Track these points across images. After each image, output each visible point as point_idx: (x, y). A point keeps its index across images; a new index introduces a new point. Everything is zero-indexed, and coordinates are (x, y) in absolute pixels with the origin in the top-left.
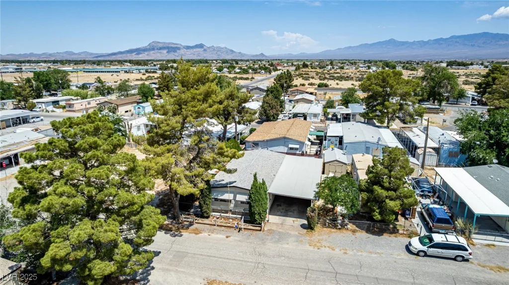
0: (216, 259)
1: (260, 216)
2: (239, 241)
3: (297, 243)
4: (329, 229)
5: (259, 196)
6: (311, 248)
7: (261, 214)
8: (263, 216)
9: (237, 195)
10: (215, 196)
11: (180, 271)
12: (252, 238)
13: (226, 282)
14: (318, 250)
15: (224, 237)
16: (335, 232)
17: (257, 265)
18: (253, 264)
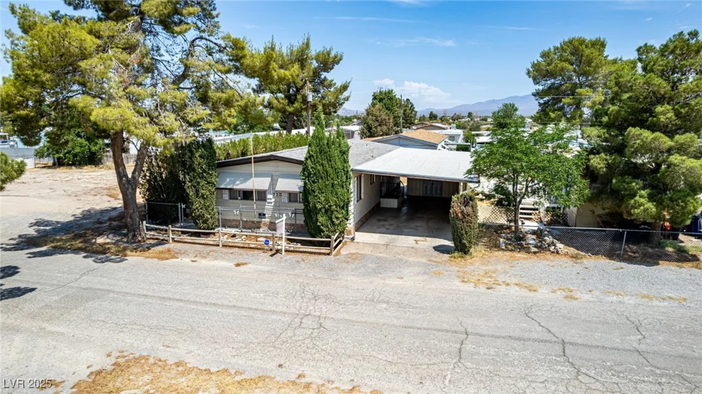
0: (182, 304)
1: (331, 219)
2: (268, 272)
3: (426, 277)
4: (508, 253)
5: (325, 162)
6: (469, 287)
7: (332, 212)
8: (337, 218)
9: (279, 180)
10: (229, 184)
11: (49, 332)
12: (303, 266)
13: (178, 364)
14: (489, 291)
15: (232, 265)
16: (524, 258)
17: (297, 320)
18: (287, 319)
